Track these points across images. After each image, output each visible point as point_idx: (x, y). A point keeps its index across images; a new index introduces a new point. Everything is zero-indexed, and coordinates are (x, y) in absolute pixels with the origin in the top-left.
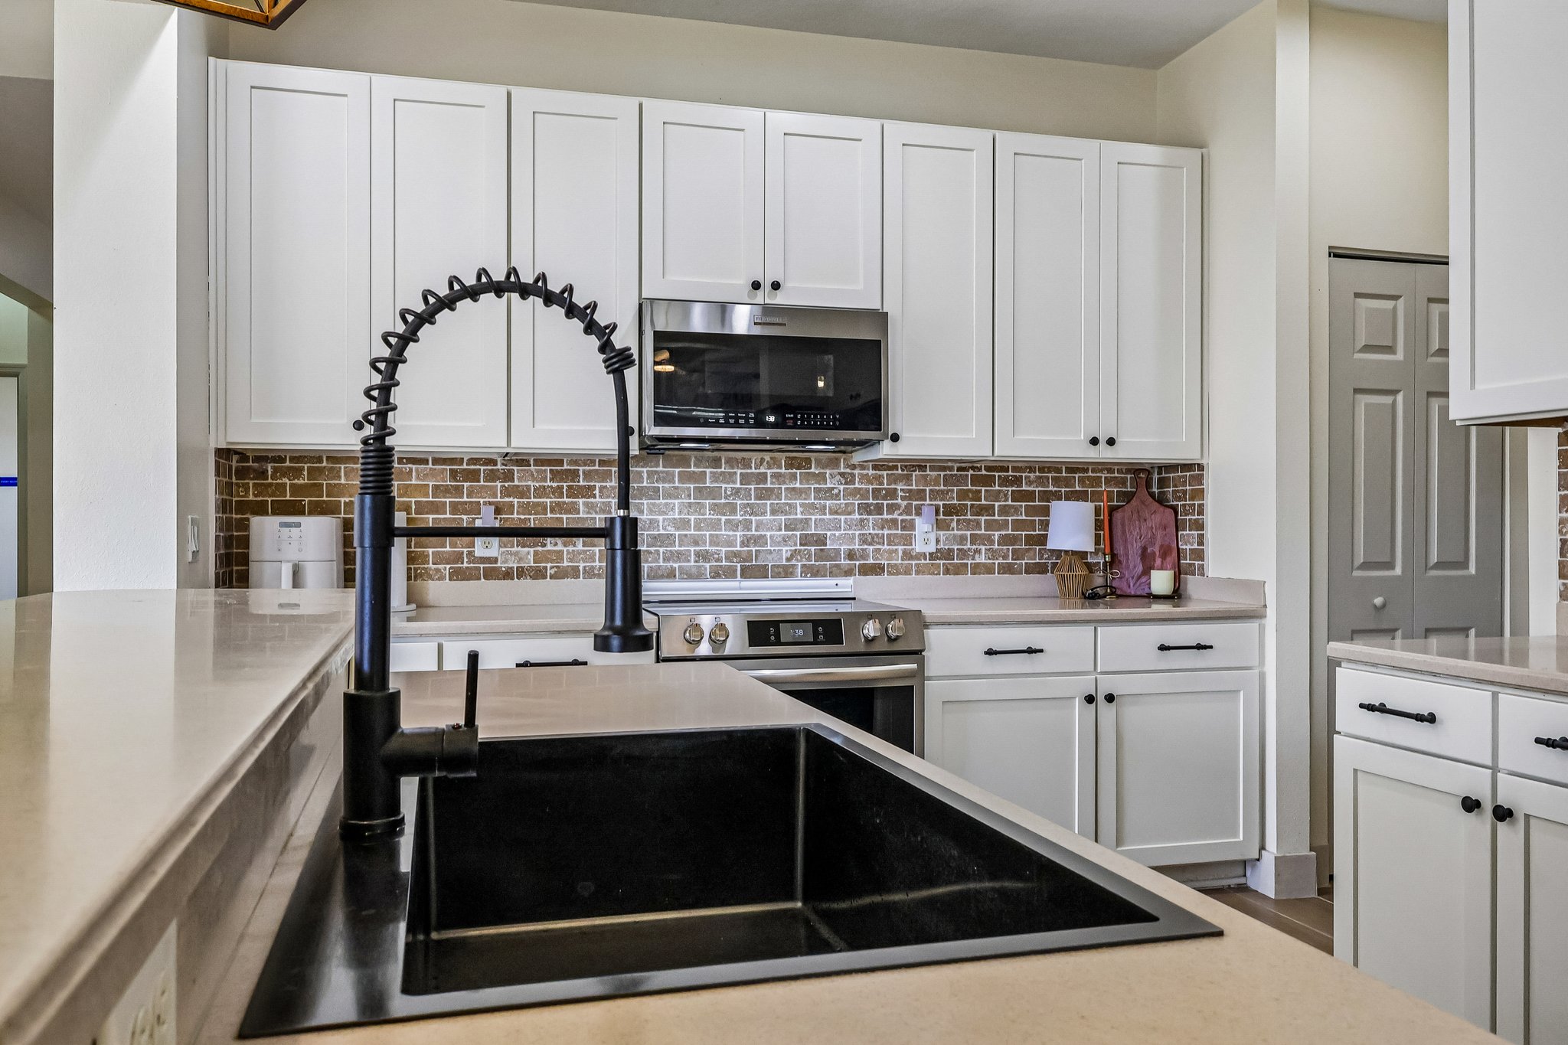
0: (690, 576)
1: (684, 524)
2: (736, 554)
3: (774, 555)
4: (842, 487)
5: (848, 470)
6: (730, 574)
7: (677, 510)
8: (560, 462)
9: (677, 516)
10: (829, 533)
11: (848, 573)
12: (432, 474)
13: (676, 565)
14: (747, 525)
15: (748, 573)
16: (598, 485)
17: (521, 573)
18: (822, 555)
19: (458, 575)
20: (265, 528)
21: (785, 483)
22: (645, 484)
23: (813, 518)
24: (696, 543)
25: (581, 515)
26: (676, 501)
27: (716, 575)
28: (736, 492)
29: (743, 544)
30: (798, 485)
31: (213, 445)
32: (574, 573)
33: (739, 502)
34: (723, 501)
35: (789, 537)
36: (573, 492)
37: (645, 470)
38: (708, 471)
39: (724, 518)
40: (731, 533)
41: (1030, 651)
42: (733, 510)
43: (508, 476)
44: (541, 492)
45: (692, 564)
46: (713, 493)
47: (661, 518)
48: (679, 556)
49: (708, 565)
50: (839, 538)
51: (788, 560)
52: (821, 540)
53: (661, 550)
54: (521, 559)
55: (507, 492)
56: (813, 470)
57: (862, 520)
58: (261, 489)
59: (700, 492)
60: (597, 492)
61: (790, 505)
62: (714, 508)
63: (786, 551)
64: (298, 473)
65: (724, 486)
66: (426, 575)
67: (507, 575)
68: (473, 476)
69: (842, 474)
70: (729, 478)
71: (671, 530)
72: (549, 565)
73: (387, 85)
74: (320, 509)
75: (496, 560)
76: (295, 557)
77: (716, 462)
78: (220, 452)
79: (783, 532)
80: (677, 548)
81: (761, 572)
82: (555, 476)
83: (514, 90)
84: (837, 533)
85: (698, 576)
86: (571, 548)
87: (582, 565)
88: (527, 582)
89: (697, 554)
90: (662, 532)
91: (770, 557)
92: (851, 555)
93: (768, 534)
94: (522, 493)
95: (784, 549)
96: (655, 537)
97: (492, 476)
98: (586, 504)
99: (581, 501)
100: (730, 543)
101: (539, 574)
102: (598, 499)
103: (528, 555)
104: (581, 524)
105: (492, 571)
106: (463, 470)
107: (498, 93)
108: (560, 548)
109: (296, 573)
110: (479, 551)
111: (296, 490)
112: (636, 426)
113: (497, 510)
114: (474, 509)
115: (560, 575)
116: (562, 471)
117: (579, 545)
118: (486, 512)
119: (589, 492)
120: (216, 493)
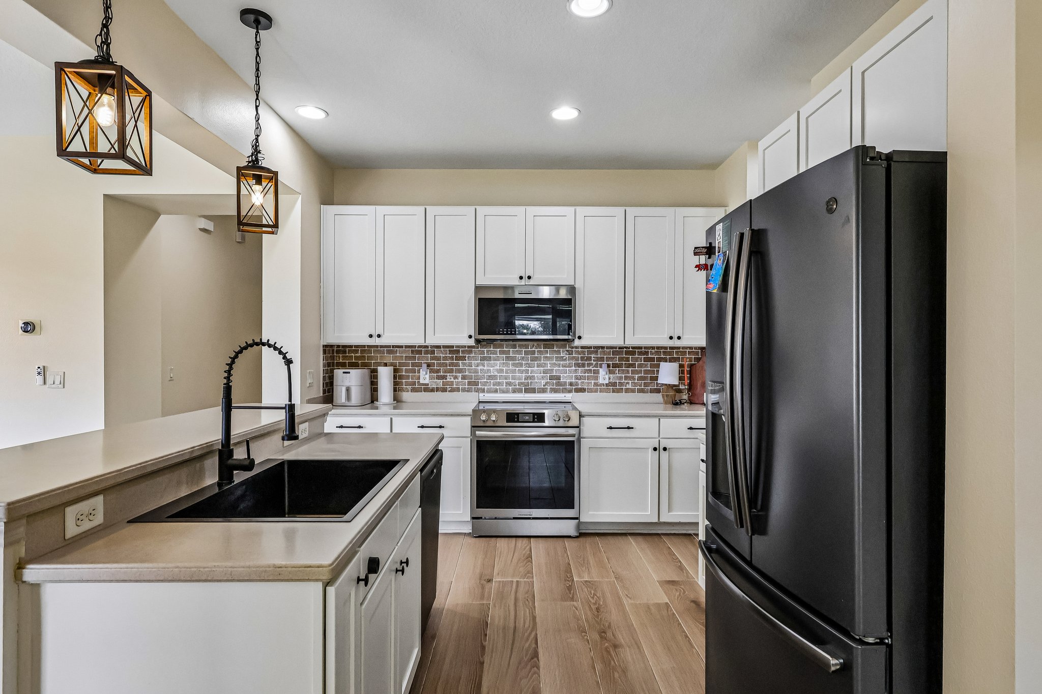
0: (503, 392)
1: (501, 371)
2: (522, 383)
3: (538, 384)
4: (567, 356)
5: (570, 349)
6: (520, 391)
7: (498, 366)
8: (453, 347)
9: (498, 368)
10: (561, 375)
11: (570, 391)
12: (405, 352)
13: (498, 387)
14: (527, 371)
15: (527, 391)
16: (467, 356)
17: (438, 390)
18: (558, 384)
19: (414, 390)
20: (339, 373)
21: (543, 355)
22: (486, 355)
23: (555, 369)
24: (506, 379)
25: (460, 367)
26: (498, 362)
27: (514, 391)
28: (523, 358)
29: (525, 379)
30: (548, 355)
31: (322, 344)
32: (458, 390)
33: (524, 362)
34: (517, 362)
35: (545, 377)
36: (458, 358)
37: (486, 350)
38: (511, 350)
39: (517, 369)
40: (520, 375)
41: (629, 428)
42: (521, 365)
43: (433, 352)
44: (445, 358)
45: (504, 387)
46: (513, 359)
47: (492, 369)
48: (499, 384)
49: (511, 388)
50: (566, 377)
51: (544, 386)
52: (558, 378)
53: (492, 381)
54: (437, 385)
55: (432, 358)
56: (555, 349)
57: (576, 370)
58: (344, 358)
59: (508, 358)
60: (467, 358)
61: (545, 363)
62: (513, 365)
63: (543, 382)
64: (356, 351)
65: (517, 356)
66: (402, 390)
67: (432, 390)
68: (420, 352)
69: (567, 351)
70: (520, 353)
71: (496, 374)
72: (448, 387)
73: (382, 210)
74: (365, 365)
75: (428, 385)
76: (347, 384)
77: (514, 347)
78: (323, 346)
79: (542, 374)
80: (498, 381)
81: (533, 391)
82: (451, 352)
83: (428, 207)
84: (565, 375)
85: (507, 392)
86: (456, 380)
87: (461, 387)
88: (440, 393)
89: (507, 383)
90: (492, 374)
91: (536, 385)
92: (571, 384)
93: (536, 375)
94: (438, 359)
95: (543, 381)
96: (489, 376)
97: (426, 352)
98: (462, 363)
99: (460, 362)
100: (520, 378)
101: (444, 390)
102: (467, 361)
103: (440, 383)
104: (460, 371)
105: (427, 389)
106: (416, 350)
107: (422, 209)
108: (452, 380)
109: (348, 390)
110: (422, 381)
111: (356, 358)
112: (473, 334)
113: (428, 365)
114: (420, 365)
115: (452, 390)
116: (453, 350)
117: (460, 379)
118: (425, 366)
119: (463, 358)
120: (323, 360)
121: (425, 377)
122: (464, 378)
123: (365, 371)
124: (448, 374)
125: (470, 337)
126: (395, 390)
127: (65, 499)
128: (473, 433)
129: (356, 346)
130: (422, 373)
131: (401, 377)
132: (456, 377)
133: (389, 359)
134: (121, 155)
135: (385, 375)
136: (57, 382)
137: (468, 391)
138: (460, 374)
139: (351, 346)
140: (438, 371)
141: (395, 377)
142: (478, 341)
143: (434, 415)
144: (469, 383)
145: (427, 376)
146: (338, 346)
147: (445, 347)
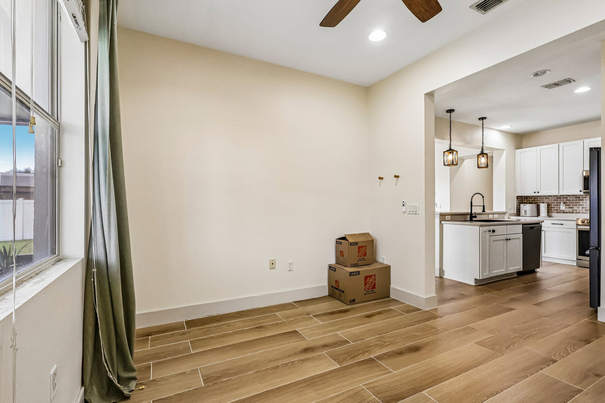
8: (577, 195)
12: (553, 198)
16: (584, 199)
17: (569, 212)
19: (557, 212)
20: (522, 205)
25: (581, 204)
31: (516, 196)
32: (580, 213)
36: (579, 200)
43: (567, 198)
44: (573, 200)
54: (569, 210)
55: (566, 200)
58: (527, 201)
60: (584, 200)
64: (532, 198)
66: (551, 212)
67: (567, 213)
68: (559, 198)
72: (574, 211)
73: (539, 148)
74: (535, 203)
75: (564, 210)
76: (525, 209)
78: (517, 196)
83: (560, 144)
86: (579, 209)
88: (570, 214)
94: (569, 200)
97: (564, 198)
98: (582, 202)
101: (572, 213)
102: (584, 201)
103: (571, 210)
104: (581, 205)
105: (564, 212)
106: (558, 198)
107: (557, 145)
108: (577, 209)
109: (525, 211)
110: (561, 209)
111: (532, 200)
112: (582, 190)
113: (564, 203)
114: (560, 203)
115: (577, 213)
116: (577, 197)
117: (581, 209)
118: (562, 203)
119: (583, 200)
120: (517, 201)
121: (563, 207)
122: (582, 208)
123: (534, 206)
124: (574, 207)
125: (581, 191)
126: (548, 212)
127: (446, 214)
128: (577, 227)
129: (532, 196)
130: (561, 206)
131: (551, 207)
132: (578, 208)
133: (547, 201)
134: (453, 164)
135: (543, 207)
136: (439, 207)
137: (585, 213)
138: (581, 207)
139: (530, 196)
140: (570, 205)
141: (548, 208)
142: (584, 193)
143: (558, 220)
144: (585, 210)
145: (564, 207)
146: (524, 196)
147: (573, 196)
